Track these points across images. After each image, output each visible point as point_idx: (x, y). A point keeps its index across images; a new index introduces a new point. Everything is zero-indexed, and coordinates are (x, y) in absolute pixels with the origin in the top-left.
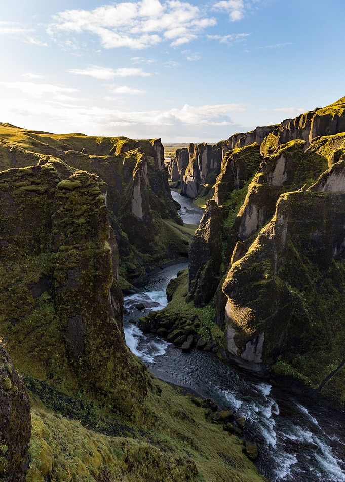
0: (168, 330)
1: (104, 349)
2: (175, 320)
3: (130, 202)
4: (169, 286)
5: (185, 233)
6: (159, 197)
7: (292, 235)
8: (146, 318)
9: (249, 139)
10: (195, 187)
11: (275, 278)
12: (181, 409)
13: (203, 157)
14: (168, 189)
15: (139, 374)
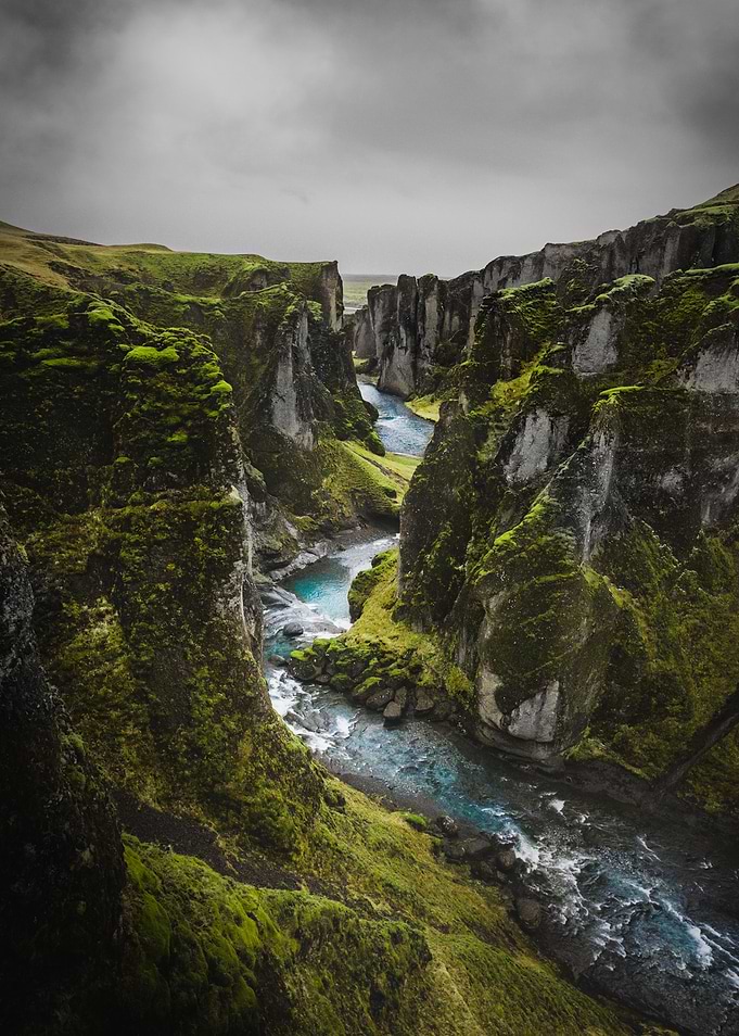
0: (353, 678)
1: (231, 713)
2: (369, 658)
3: (268, 402)
4: (355, 585)
5: (387, 472)
6: (333, 392)
7: (620, 480)
8: (307, 654)
9: (528, 269)
10: (411, 372)
11: (585, 569)
12: (388, 838)
13: (427, 304)
14: (351, 373)
15: (303, 766)
